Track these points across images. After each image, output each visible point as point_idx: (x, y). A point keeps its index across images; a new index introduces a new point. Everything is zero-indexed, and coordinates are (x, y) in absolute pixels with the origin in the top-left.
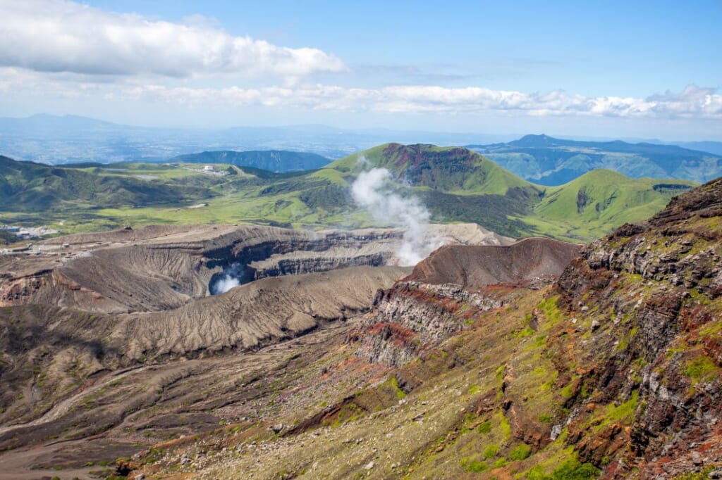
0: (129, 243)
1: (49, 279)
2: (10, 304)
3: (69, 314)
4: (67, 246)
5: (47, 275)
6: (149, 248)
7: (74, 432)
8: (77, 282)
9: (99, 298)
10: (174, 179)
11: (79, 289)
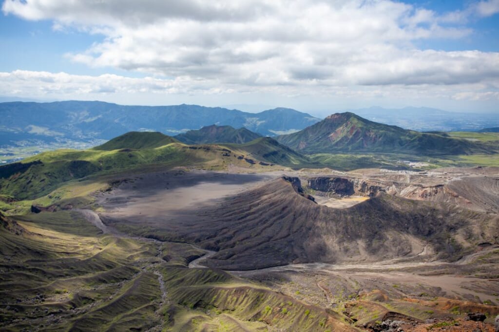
0: (480, 175)
1: (442, 189)
2: (422, 199)
3: (461, 210)
4: (446, 174)
5: (441, 187)
6: (494, 179)
7: (479, 274)
8: (457, 193)
9: (469, 203)
10: (490, 141)
11: (458, 197)
